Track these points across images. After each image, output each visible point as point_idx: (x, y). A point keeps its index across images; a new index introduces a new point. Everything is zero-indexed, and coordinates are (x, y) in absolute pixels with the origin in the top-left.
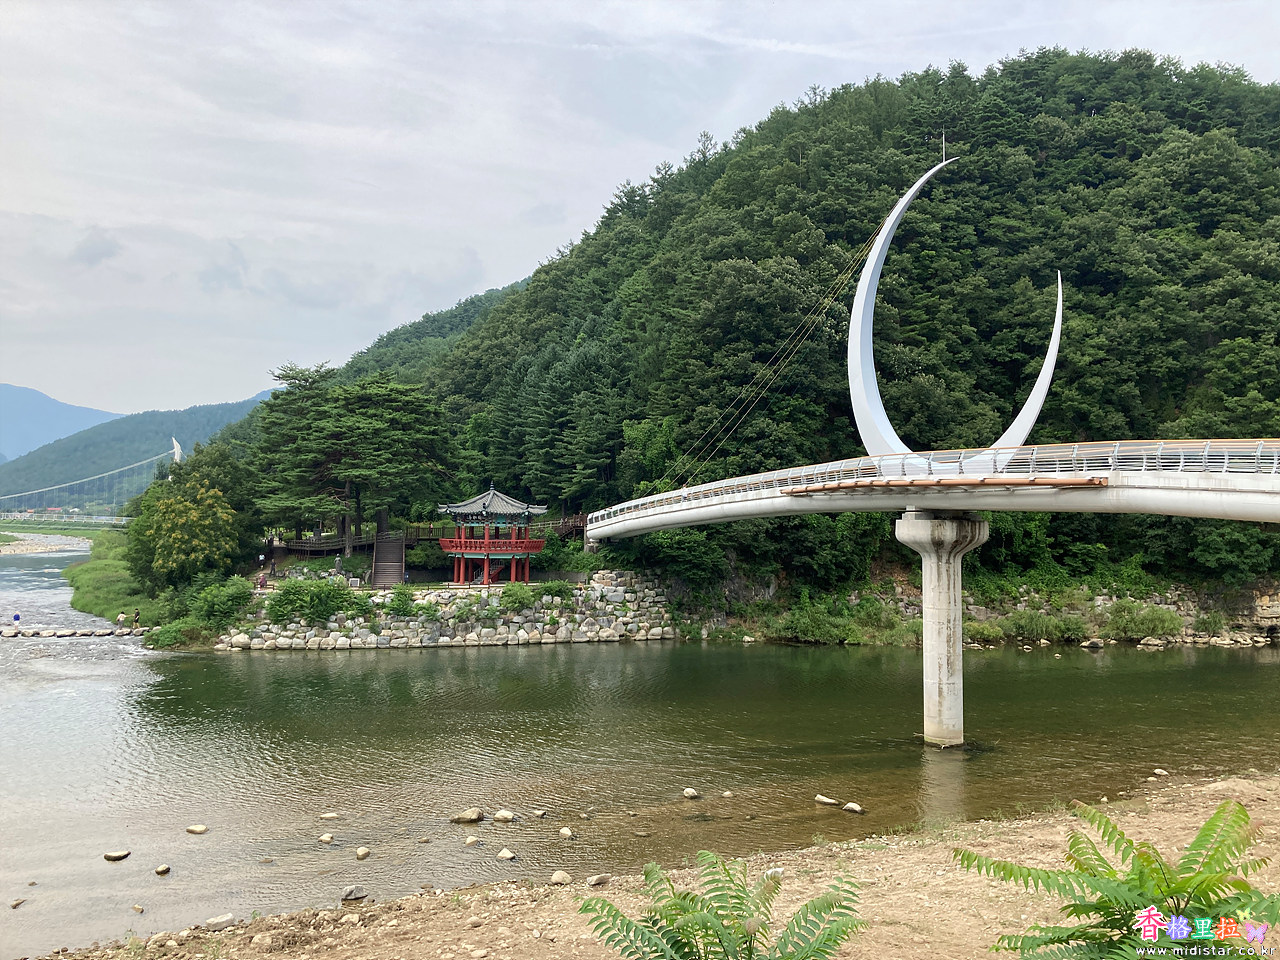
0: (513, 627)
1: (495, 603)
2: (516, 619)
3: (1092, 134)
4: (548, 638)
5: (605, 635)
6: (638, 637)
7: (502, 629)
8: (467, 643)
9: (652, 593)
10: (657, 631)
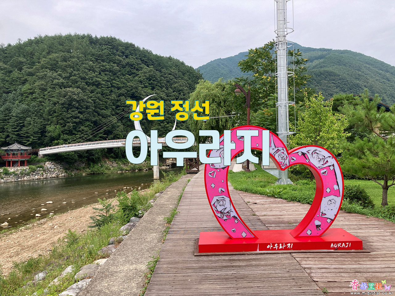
0: (34, 176)
1: (28, 170)
2: (34, 174)
3: (128, 63)
4: (42, 177)
5: (54, 176)
6: (60, 176)
7: (32, 176)
8: (25, 180)
9: (60, 166)
10: (63, 174)
